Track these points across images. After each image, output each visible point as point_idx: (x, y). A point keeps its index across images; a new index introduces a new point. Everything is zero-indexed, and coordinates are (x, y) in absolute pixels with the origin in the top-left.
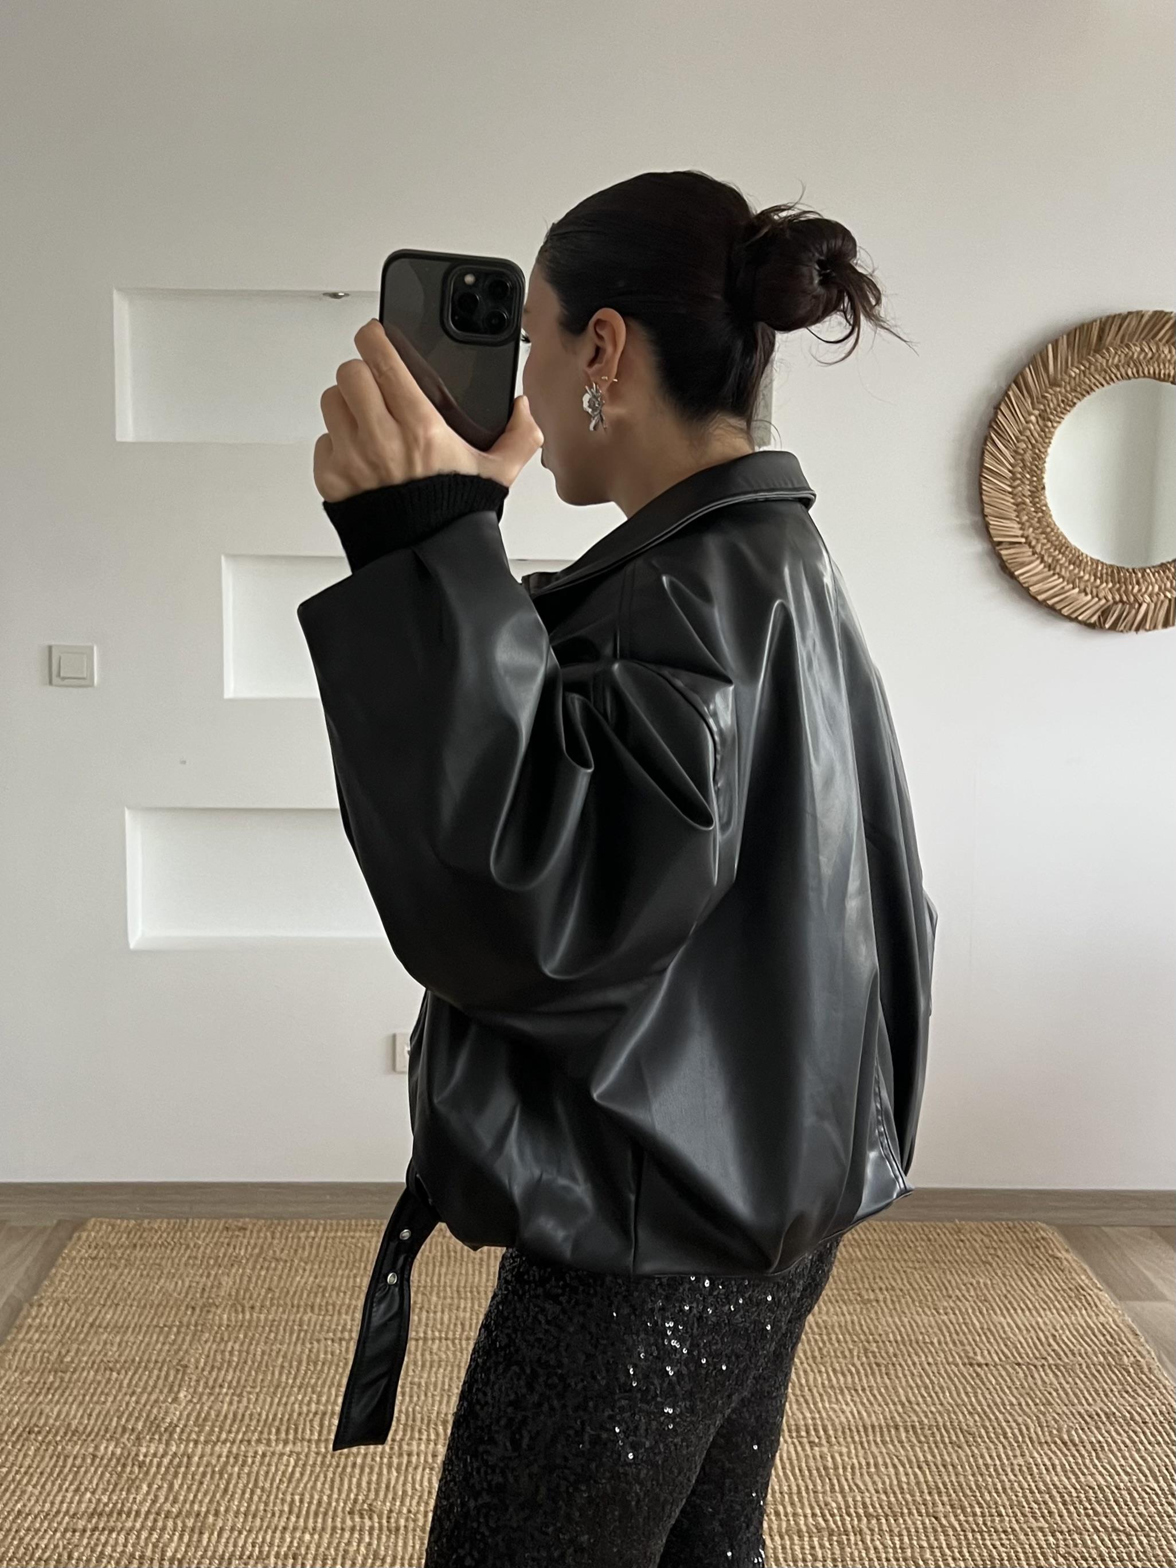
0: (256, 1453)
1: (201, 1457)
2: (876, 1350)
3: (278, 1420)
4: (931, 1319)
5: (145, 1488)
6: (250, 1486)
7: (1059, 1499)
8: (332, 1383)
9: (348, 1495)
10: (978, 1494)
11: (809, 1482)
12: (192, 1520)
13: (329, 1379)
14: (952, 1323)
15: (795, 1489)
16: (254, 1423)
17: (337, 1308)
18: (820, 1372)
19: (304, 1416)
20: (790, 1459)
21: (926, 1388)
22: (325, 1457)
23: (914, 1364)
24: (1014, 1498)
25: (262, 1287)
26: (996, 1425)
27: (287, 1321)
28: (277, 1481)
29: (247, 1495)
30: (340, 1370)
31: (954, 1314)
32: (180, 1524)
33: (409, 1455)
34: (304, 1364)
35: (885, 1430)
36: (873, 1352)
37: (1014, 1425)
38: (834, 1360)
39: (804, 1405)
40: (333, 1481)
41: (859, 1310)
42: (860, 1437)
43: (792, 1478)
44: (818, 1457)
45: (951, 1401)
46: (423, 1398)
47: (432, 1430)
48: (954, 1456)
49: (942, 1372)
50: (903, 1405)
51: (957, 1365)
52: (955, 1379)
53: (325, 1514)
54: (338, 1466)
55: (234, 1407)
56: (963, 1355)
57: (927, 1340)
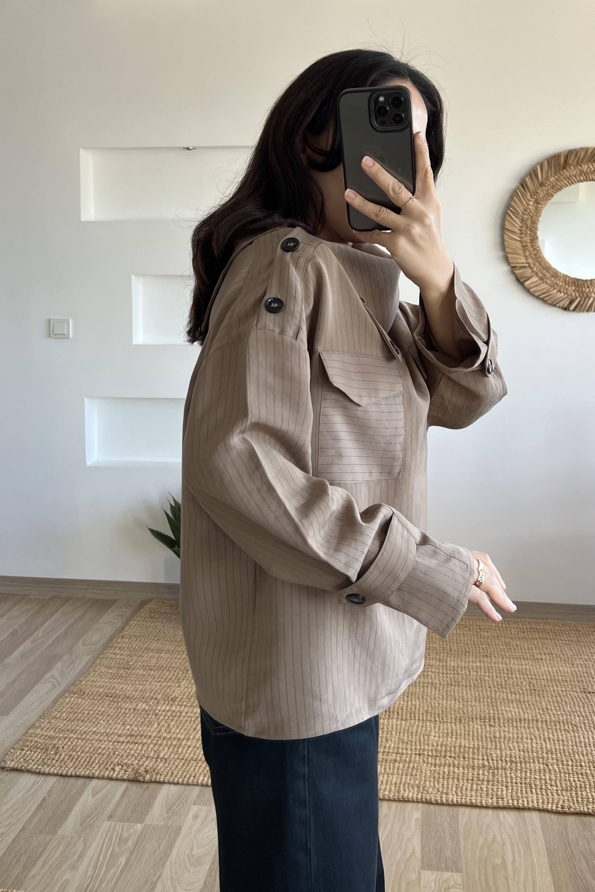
1: (186, 713)
2: (535, 683)
4: (569, 669)
5: (156, 725)
11: (484, 743)
12: (176, 741)
14: (579, 672)
15: (476, 746)
18: (503, 692)
20: (477, 732)
21: (558, 702)
23: (554, 691)
31: (582, 667)
32: (169, 743)
35: (531, 721)
36: (533, 684)
38: (512, 687)
39: (491, 707)
41: (531, 663)
42: (517, 724)
43: (476, 741)
44: (492, 732)
49: (569, 696)
50: (543, 710)
51: (577, 692)
52: (575, 699)
56: (581, 687)
57: (564, 679)
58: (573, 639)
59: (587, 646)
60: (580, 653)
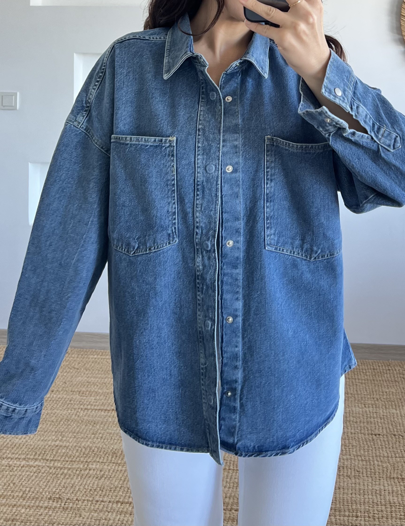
0: (20, 465)
3: (38, 448)
6: (9, 482)
7: (389, 510)
8: (72, 431)
9: (52, 489)
10: (350, 505)
13: (71, 429)
14: (370, 412)
16: (25, 450)
17: (91, 393)
19: (51, 447)
22: (51, 469)
24: (367, 507)
25: (62, 381)
26: (372, 467)
27: (65, 398)
28: (23, 480)
29: (6, 487)
30: (79, 424)
33: (90, 470)
34: (64, 420)
37: (381, 468)
40: (48, 482)
45: (355, 453)
46: (109, 441)
47: (106, 457)
48: (346, 484)
49: (356, 438)
51: (364, 435)
52: (362, 442)
53: (37, 498)
54: (54, 474)
55: (20, 442)
56: (369, 429)
57: (355, 421)
58: (369, 378)
59: (380, 385)
60: (373, 392)
